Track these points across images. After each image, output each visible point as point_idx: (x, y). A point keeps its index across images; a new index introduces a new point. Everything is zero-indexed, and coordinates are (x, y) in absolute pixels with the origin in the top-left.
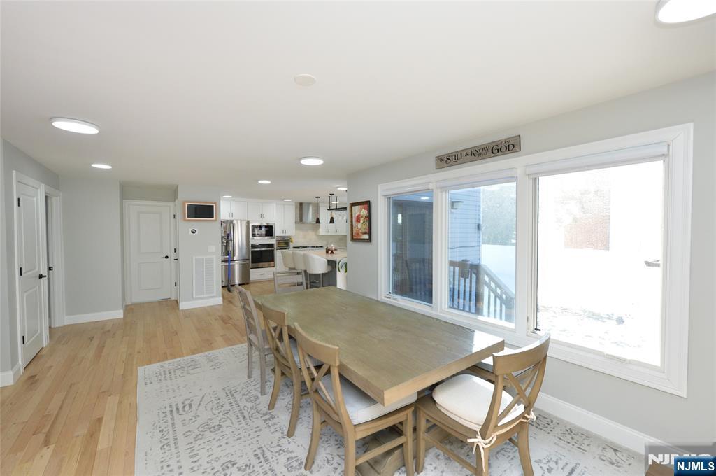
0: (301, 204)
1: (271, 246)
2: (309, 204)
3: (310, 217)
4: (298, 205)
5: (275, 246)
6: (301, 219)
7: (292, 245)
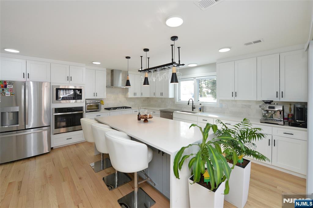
0: (112, 71)
1: (81, 109)
2: (120, 71)
3: (120, 82)
4: (110, 72)
5: (84, 110)
6: (112, 84)
7: (103, 107)
